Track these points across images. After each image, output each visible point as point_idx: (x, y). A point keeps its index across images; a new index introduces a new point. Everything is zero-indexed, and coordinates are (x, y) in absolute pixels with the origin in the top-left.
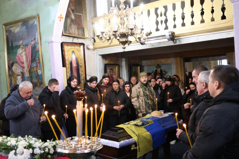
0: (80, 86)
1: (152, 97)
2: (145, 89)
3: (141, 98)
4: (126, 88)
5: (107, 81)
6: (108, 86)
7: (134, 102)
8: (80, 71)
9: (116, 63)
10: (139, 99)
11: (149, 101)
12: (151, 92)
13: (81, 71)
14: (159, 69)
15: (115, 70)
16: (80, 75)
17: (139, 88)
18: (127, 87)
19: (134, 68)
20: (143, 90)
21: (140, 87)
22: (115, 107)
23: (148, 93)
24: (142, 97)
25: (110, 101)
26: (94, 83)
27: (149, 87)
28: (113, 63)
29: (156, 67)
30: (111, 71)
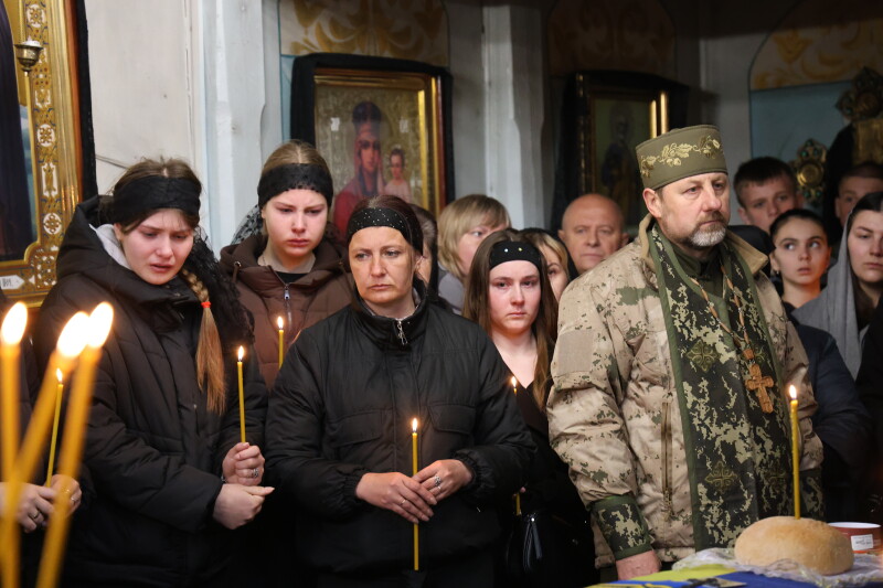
0: (23, 272)
1: (762, 393)
2: (696, 304)
3: (656, 395)
4: (501, 299)
5: (299, 219)
7: (579, 437)
8: (26, 110)
9: (419, 59)
10: (630, 407)
11: (736, 435)
12: (759, 341)
13: (35, 110)
15: (404, 126)
16: (30, 154)
17: (630, 295)
18: (505, 283)
19: (603, 113)
20: (670, 314)
21: (639, 282)
22: (372, 486)
23: (721, 347)
24: (664, 381)
25: (322, 420)
26: (153, 234)
27: (740, 283)
28: (387, 54)
29: (840, 106)
30: (366, 136)
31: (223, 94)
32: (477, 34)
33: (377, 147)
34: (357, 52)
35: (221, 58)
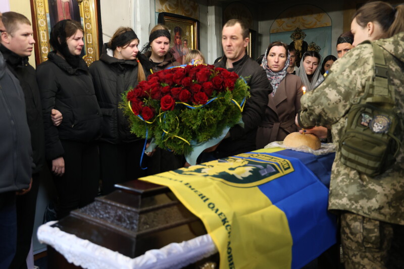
5: (162, 45)
6: (165, 63)
8: (83, 19)
9: (192, 17)
13: (85, 19)
14: (300, 41)
15: (187, 34)
28: (183, 15)
29: (291, 37)
30: (177, 35)
31: (138, 19)
32: (206, 13)
33: (180, 38)
34: (176, 13)
35: (138, 10)
